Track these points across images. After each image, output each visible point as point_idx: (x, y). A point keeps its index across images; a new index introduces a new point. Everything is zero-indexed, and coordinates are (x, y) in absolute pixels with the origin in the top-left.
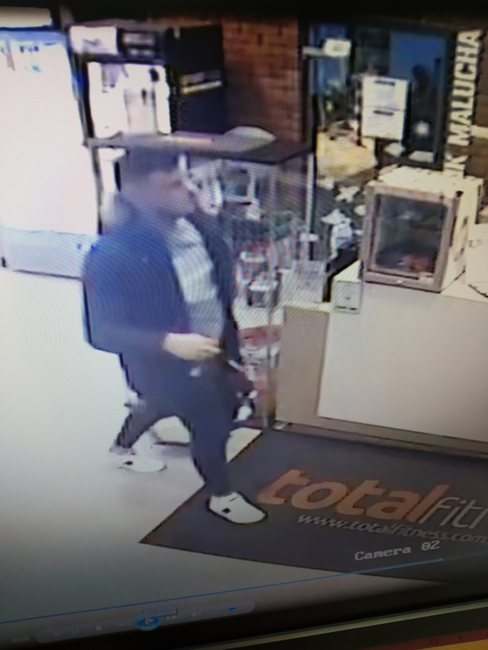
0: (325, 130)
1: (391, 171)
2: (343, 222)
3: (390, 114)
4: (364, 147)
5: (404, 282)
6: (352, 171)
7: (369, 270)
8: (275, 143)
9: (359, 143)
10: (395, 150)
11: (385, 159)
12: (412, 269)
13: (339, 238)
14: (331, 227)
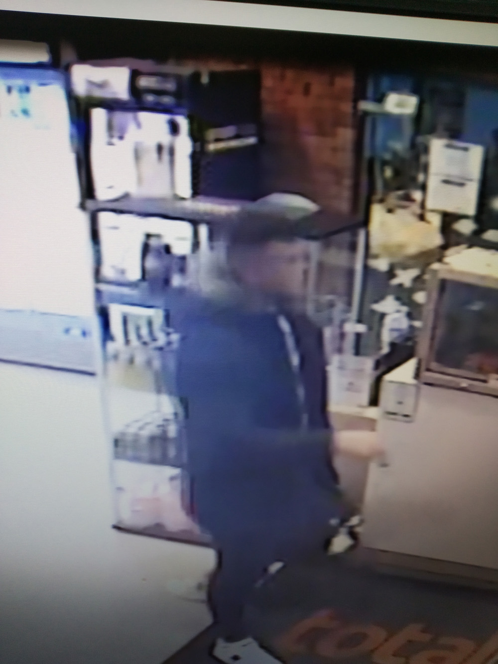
0: (382, 201)
1: (458, 253)
2: (398, 311)
3: (461, 185)
4: (428, 222)
5: (470, 385)
6: (412, 250)
7: (428, 370)
8: (319, 213)
9: (422, 218)
10: (466, 227)
11: (453, 238)
12: (480, 370)
13: (393, 330)
14: (383, 316)
